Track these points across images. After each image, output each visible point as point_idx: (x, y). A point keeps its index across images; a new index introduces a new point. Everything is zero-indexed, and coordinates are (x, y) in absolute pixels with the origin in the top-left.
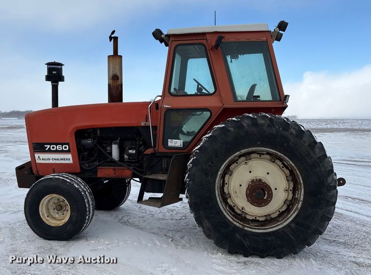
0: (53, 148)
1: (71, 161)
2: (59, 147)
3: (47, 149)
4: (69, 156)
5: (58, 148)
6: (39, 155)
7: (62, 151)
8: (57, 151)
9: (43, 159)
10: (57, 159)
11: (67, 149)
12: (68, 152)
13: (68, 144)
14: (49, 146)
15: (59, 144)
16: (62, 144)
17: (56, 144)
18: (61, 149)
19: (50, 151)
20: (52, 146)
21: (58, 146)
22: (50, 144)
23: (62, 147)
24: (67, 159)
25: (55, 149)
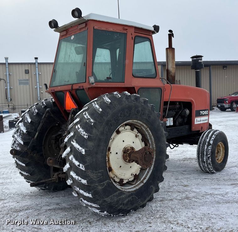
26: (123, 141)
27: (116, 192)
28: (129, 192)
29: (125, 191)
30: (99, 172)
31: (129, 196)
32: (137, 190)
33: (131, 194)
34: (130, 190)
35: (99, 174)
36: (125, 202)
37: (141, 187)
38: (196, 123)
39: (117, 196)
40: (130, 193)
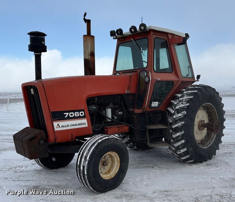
0: (72, 115)
1: (86, 125)
2: (77, 114)
3: (66, 117)
4: (85, 121)
5: (75, 114)
6: (59, 123)
7: (79, 117)
8: (75, 118)
9: (62, 127)
10: (75, 125)
11: (83, 115)
12: (84, 117)
13: (83, 110)
14: (68, 114)
15: (77, 111)
16: (79, 111)
17: (74, 111)
18: (78, 115)
19: (69, 118)
20: (70, 113)
21: (75, 113)
22: (69, 112)
23: (79, 113)
24: (83, 124)
25: (73, 116)
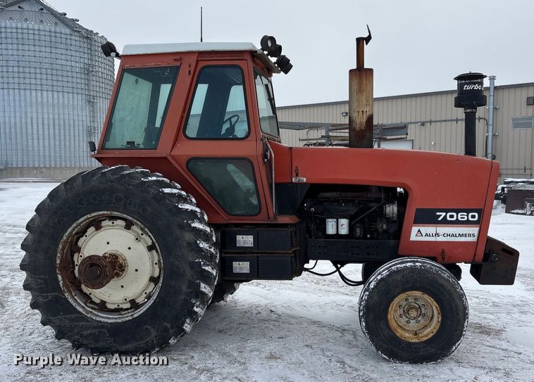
26: (108, 243)
27: (71, 313)
28: (100, 322)
29: (92, 319)
30: (39, 278)
31: (95, 328)
32: (117, 323)
33: (102, 326)
34: (103, 320)
35: (40, 281)
36: (85, 333)
37: (126, 322)
38: (413, 237)
39: (71, 320)
40: (100, 324)
